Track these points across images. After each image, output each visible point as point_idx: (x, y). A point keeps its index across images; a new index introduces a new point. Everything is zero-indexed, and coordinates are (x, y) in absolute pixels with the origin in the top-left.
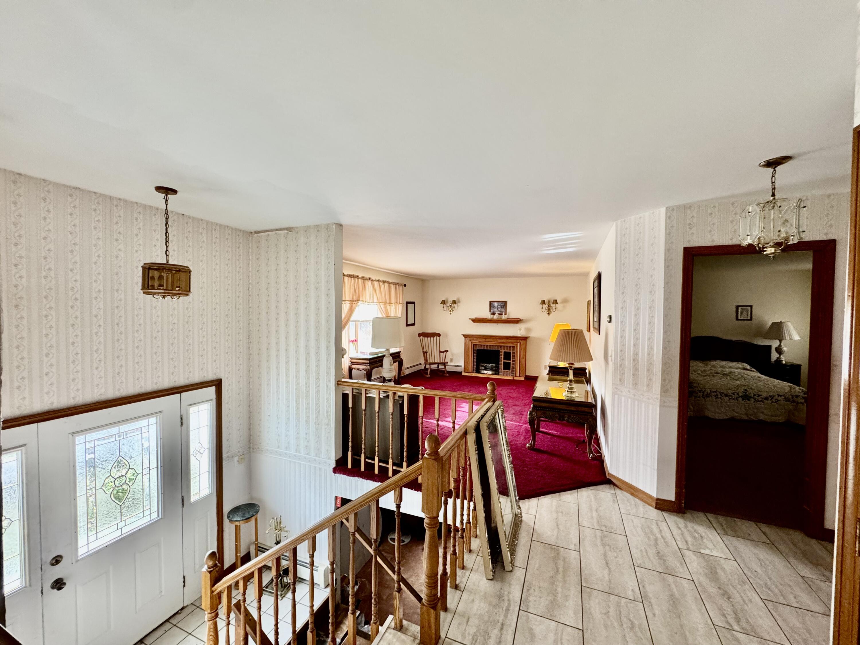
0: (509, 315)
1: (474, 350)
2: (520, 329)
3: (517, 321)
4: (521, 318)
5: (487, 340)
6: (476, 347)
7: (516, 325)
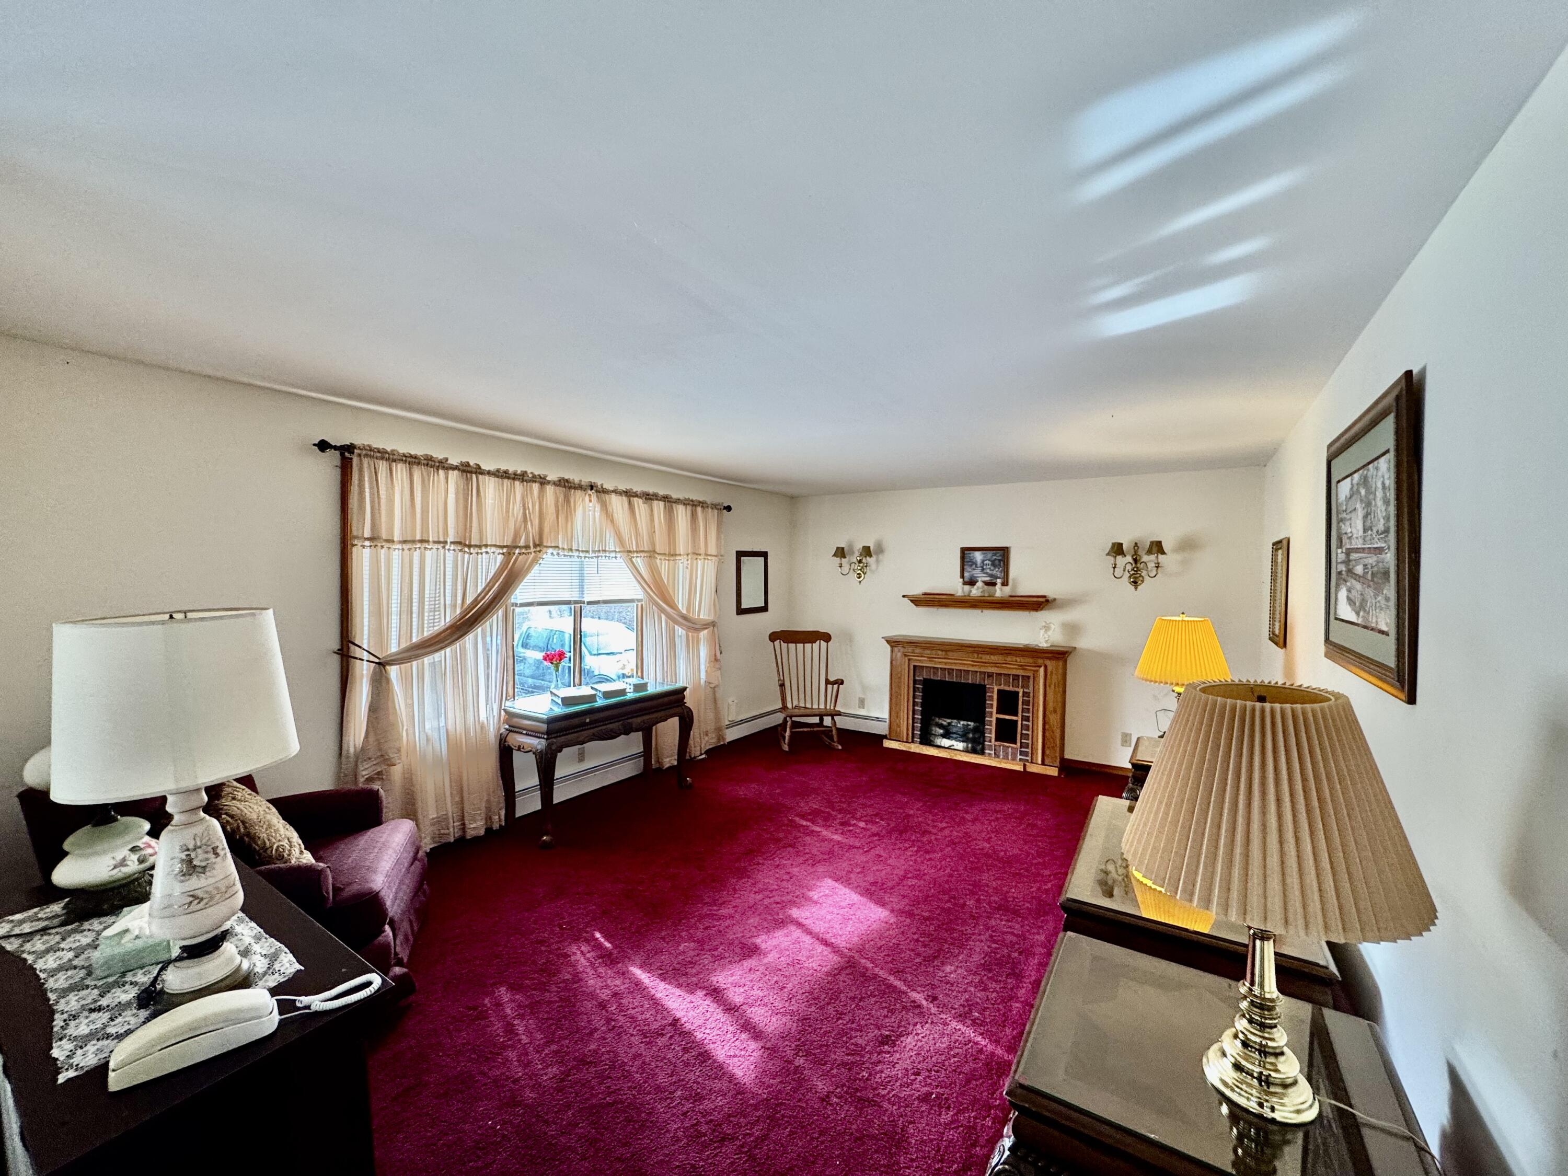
0: (1015, 587)
1: (915, 682)
2: (1047, 628)
3: (1038, 604)
4: (1051, 595)
5: (950, 654)
6: (921, 674)
7: (1034, 614)
